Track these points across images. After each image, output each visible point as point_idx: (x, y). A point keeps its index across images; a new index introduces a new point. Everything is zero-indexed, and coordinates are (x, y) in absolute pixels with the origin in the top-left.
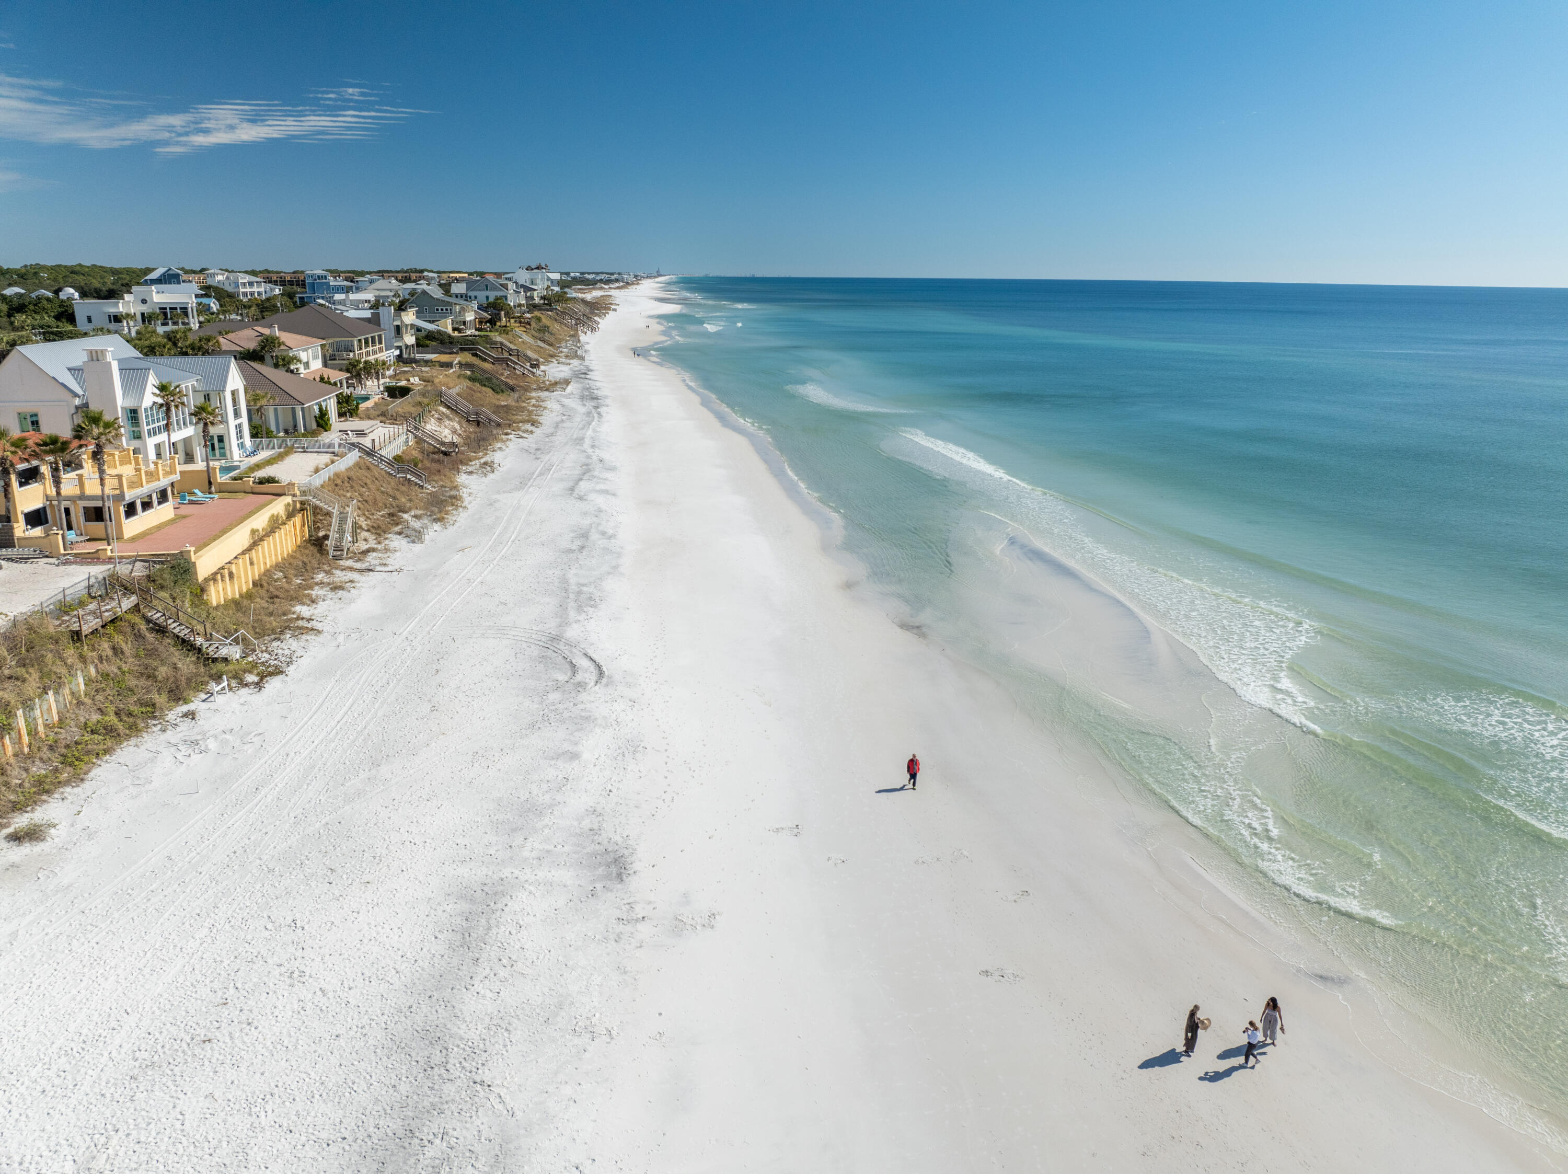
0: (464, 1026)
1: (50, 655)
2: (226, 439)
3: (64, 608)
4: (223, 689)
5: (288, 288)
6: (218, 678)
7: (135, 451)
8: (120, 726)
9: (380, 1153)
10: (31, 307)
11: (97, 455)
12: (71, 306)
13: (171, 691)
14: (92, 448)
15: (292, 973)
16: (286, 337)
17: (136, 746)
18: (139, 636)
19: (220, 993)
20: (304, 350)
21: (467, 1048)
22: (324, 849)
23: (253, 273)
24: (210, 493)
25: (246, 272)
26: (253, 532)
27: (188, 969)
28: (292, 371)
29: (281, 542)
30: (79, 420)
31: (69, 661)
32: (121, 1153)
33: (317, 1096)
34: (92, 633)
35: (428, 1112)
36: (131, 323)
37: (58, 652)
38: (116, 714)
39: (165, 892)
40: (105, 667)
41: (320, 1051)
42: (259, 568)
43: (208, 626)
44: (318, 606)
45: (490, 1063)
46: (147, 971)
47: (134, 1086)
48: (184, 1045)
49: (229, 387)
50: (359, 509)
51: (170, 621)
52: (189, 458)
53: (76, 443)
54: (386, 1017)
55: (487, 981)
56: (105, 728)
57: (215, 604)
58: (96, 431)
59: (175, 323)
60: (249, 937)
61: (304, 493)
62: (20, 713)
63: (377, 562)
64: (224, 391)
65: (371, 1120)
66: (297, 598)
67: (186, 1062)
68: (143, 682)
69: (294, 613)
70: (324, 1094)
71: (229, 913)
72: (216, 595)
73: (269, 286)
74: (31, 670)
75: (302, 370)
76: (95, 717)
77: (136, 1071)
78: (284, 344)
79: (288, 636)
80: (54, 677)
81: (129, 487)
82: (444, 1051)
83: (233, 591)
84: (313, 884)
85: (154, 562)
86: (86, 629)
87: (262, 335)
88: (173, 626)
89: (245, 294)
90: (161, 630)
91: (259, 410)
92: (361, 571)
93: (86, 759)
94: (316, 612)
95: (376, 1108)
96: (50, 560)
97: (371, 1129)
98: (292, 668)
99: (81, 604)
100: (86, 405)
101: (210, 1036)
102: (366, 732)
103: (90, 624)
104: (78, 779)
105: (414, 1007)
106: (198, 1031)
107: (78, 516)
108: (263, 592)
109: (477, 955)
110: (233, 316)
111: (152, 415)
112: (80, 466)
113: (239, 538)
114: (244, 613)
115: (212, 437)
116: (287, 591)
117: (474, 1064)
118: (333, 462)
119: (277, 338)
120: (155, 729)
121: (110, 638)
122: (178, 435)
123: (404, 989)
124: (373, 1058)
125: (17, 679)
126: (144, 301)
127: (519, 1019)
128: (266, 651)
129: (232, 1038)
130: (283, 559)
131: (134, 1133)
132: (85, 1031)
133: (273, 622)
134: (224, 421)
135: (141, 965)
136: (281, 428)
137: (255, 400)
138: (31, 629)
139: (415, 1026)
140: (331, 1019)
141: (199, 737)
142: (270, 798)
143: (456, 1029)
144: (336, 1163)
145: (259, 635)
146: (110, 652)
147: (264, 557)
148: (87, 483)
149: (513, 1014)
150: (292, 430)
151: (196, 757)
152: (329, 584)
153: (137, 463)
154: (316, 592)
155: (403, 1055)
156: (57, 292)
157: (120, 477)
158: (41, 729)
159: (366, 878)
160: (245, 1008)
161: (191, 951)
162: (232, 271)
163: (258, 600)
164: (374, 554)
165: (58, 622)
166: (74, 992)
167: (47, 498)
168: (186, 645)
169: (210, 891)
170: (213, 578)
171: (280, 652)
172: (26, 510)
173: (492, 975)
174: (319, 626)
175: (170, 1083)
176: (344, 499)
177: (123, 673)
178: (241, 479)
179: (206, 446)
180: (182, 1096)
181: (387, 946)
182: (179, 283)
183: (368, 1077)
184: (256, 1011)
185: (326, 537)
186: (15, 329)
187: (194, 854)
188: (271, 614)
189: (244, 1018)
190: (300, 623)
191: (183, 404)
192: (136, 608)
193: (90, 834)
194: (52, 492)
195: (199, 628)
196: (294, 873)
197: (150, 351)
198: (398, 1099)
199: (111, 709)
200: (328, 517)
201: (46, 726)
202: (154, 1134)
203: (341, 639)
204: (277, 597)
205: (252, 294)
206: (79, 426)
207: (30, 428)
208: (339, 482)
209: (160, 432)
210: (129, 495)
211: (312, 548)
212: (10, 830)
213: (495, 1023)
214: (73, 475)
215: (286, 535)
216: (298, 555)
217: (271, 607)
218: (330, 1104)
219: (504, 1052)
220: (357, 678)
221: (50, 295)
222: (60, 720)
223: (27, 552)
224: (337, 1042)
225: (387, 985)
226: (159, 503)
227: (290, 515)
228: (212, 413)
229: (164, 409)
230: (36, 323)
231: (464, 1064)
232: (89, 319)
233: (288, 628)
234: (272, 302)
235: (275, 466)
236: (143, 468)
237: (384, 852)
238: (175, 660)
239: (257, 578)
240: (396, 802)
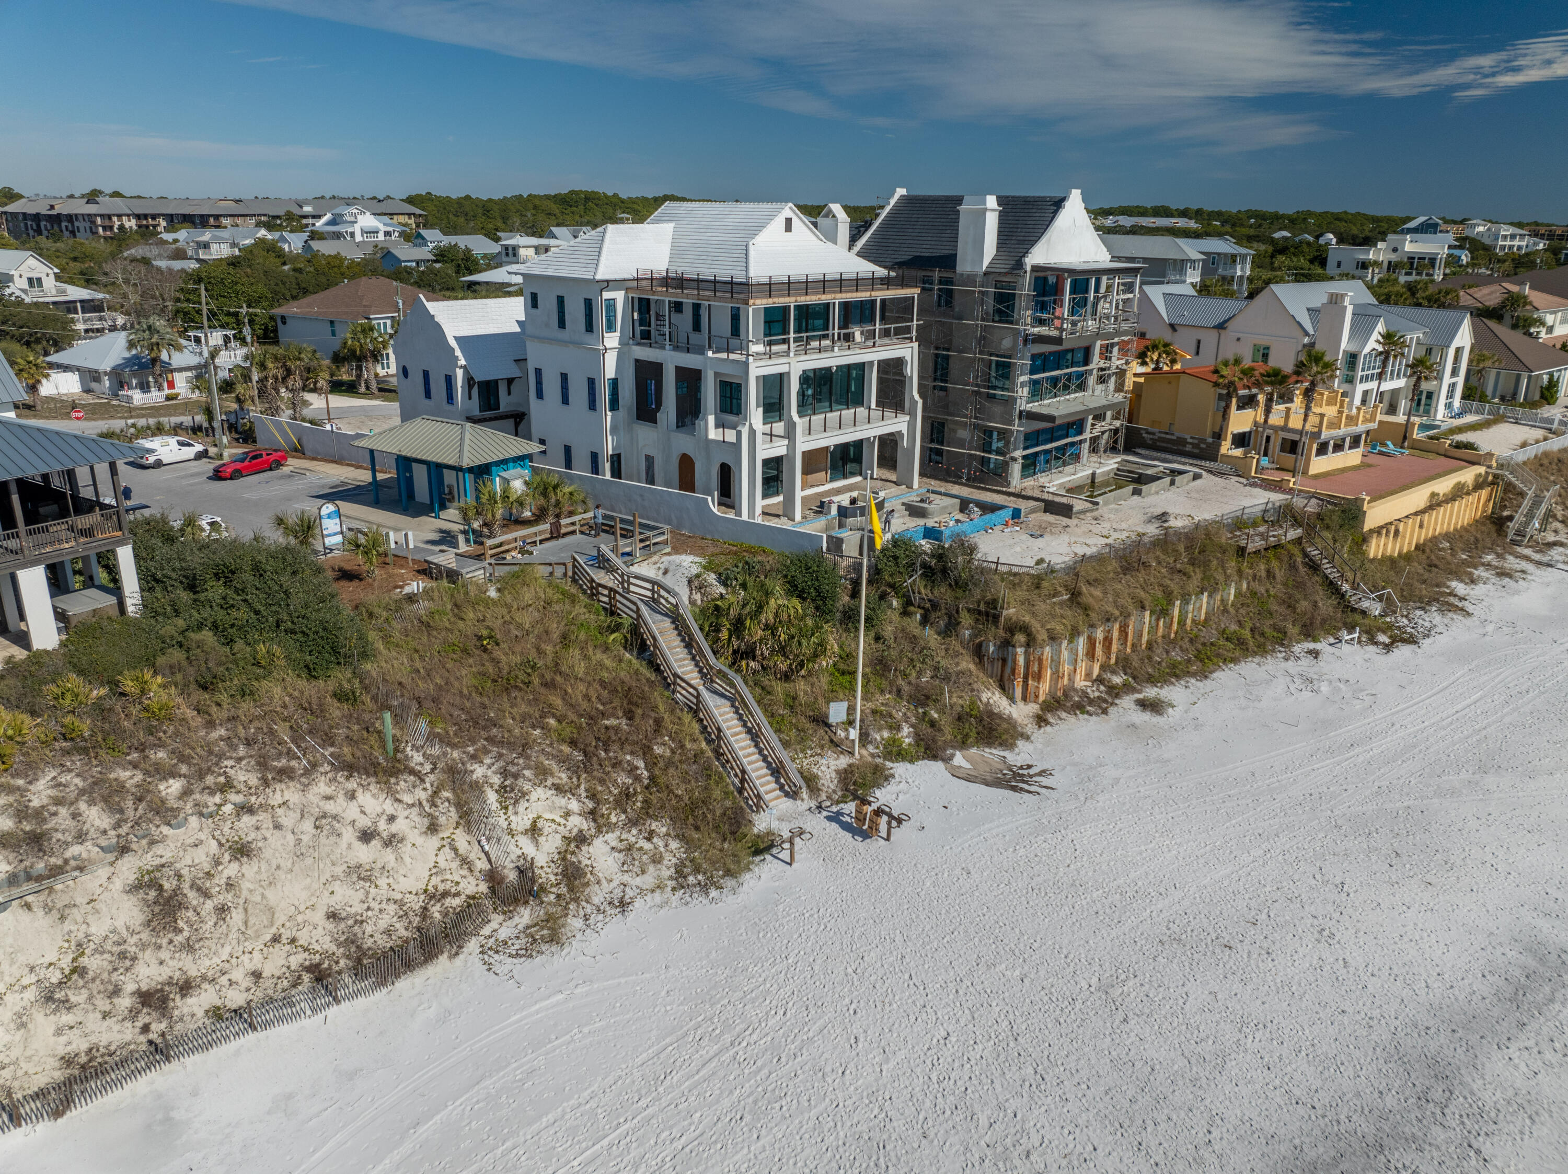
0: (1480, 1082)
1: (1215, 562)
2: (1435, 397)
3: (1239, 524)
4: (1353, 639)
5: (1556, 243)
6: (1351, 629)
7: (1344, 394)
8: (1251, 642)
9: (1342, 1144)
10: (1292, 250)
11: (1308, 394)
12: (1327, 251)
13: (1304, 626)
14: (1306, 384)
15: (1323, 930)
16: (1536, 297)
17: (1259, 664)
18: (1293, 567)
19: (1253, 913)
20: (1551, 313)
21: (1475, 1106)
22: (1396, 831)
23: (1519, 225)
24: (1402, 447)
25: (1512, 224)
26: (1433, 495)
27: (1235, 877)
28: (1530, 335)
29: (1459, 512)
30: (1303, 357)
31: (1229, 571)
32: (1132, 996)
33: (1303, 1054)
34: (1255, 553)
35: (1406, 1139)
36: (1377, 271)
37: (1222, 561)
38: (1251, 630)
39: (1239, 802)
40: (1256, 586)
41: (1321, 1015)
42: (1427, 533)
43: (1359, 575)
44: (1477, 588)
45: (1496, 1139)
46: (1202, 861)
47: (1160, 948)
48: (1209, 941)
49: (1456, 343)
50: (1560, 496)
51: (1325, 561)
52: (1392, 409)
53: (1294, 378)
54: (1398, 1022)
55: (1526, 1053)
56: (1238, 639)
57: (1371, 556)
58: (1315, 369)
59: (1419, 274)
60: (1296, 877)
61: (1501, 466)
62: (1178, 603)
63: (1561, 558)
64: (1448, 346)
65: (1346, 1109)
66: (1459, 573)
67: (1205, 955)
68: (1282, 609)
69: (1448, 587)
70: (1311, 1056)
71: (1287, 846)
72: (1376, 548)
73: (1533, 240)
74: (1197, 570)
75: (1543, 335)
76: (1234, 627)
77: (1165, 938)
78: (1531, 303)
79: (1434, 608)
80: (1212, 581)
81: (1328, 427)
82: (1447, 1093)
83: (1393, 549)
84: (1374, 858)
85: (1329, 502)
86: (1251, 548)
87: (1509, 292)
88: (1326, 566)
89: (1503, 247)
90: (1314, 567)
91: (1480, 371)
92: (1538, 563)
93: (1215, 660)
94: (1472, 593)
95: (1355, 1101)
96: (1241, 480)
97: (1342, 1117)
98: (1427, 641)
99: (1254, 524)
100: (1312, 345)
101: (1232, 944)
102: (1484, 733)
103: (1256, 544)
104: (1203, 675)
105: (1432, 1030)
106: (1224, 934)
107: (1275, 445)
108: (1423, 557)
109: (1525, 1020)
110: (1482, 271)
111: (1370, 362)
112: (1291, 401)
113: (1417, 498)
114: (1397, 573)
115: (1421, 392)
116: (1449, 563)
117: (1477, 1127)
118: (1545, 439)
119: (1525, 297)
120: (1279, 655)
121: (1268, 561)
122: (1388, 385)
123: (1429, 1007)
124: (1370, 1053)
125: (1185, 574)
126: (1395, 250)
127: (1551, 1116)
128: (1407, 617)
129: (1249, 956)
130: (1455, 529)
131: (1147, 986)
132: (1140, 883)
133: (1424, 590)
134: (1440, 378)
135: (1199, 854)
136: (1498, 393)
137: (1479, 361)
138: (1208, 535)
139: (1425, 1050)
140: (1344, 993)
141: (1316, 677)
142: (1361, 759)
143: (1470, 1080)
144: (1298, 1124)
145: (1404, 599)
146: (1264, 574)
147: (1436, 523)
148: (1292, 416)
149: (1546, 1106)
150: (1509, 398)
151: (1306, 694)
152: (1496, 568)
153: (1342, 406)
154: (1480, 572)
155: (1401, 1070)
156: (1317, 237)
157: (1322, 416)
158: (1189, 622)
159: (1429, 877)
160: (1270, 937)
161: (1242, 863)
162: (1497, 223)
163: (1416, 564)
164: (1561, 549)
165: (1230, 535)
166: (1143, 848)
167: (1256, 424)
168: (1332, 587)
169: (1277, 820)
170: (1378, 531)
171: (1421, 621)
172: (1236, 432)
173: (1535, 1050)
174: (1470, 608)
175: (1186, 964)
176: (1545, 481)
177: (1269, 596)
178: (1438, 439)
179: (1412, 400)
180: (1192, 980)
181: (1426, 956)
182: (1435, 233)
183: (1358, 1067)
184: (1278, 945)
185: (1510, 518)
186: (1273, 269)
187: (1275, 780)
188: (1424, 582)
189: (1265, 945)
190: (1452, 599)
191: (1403, 354)
192: (1298, 541)
193: (1197, 725)
194: (1261, 419)
195: (1350, 575)
196: (1359, 839)
197: (1385, 299)
198: (1381, 1107)
199: (1249, 625)
200: (1519, 498)
201: (1193, 621)
202: (1160, 997)
203: (1490, 628)
204: (1436, 566)
205: (1511, 247)
206: (1302, 362)
207: (1260, 358)
208: (1546, 462)
209: (1372, 380)
210: (1325, 434)
211: (1490, 526)
212: (1140, 696)
213: (1519, 1101)
214: (1282, 407)
215: (1467, 506)
216: (1473, 529)
217: (1426, 575)
218: (1312, 1068)
219: (1518, 1138)
220: (1494, 674)
221: (1311, 239)
222: (1206, 619)
223: (1225, 468)
224: (1340, 1017)
225: (1411, 993)
226: (1350, 448)
227: (1478, 486)
228: (1430, 368)
229: (1383, 357)
230: (1292, 264)
231: (1466, 1120)
232: (1339, 265)
233: (1437, 600)
234: (1532, 257)
235: (1479, 432)
236: (1346, 411)
237: (1459, 862)
238: (1318, 598)
239: (1422, 541)
240: (1491, 818)
